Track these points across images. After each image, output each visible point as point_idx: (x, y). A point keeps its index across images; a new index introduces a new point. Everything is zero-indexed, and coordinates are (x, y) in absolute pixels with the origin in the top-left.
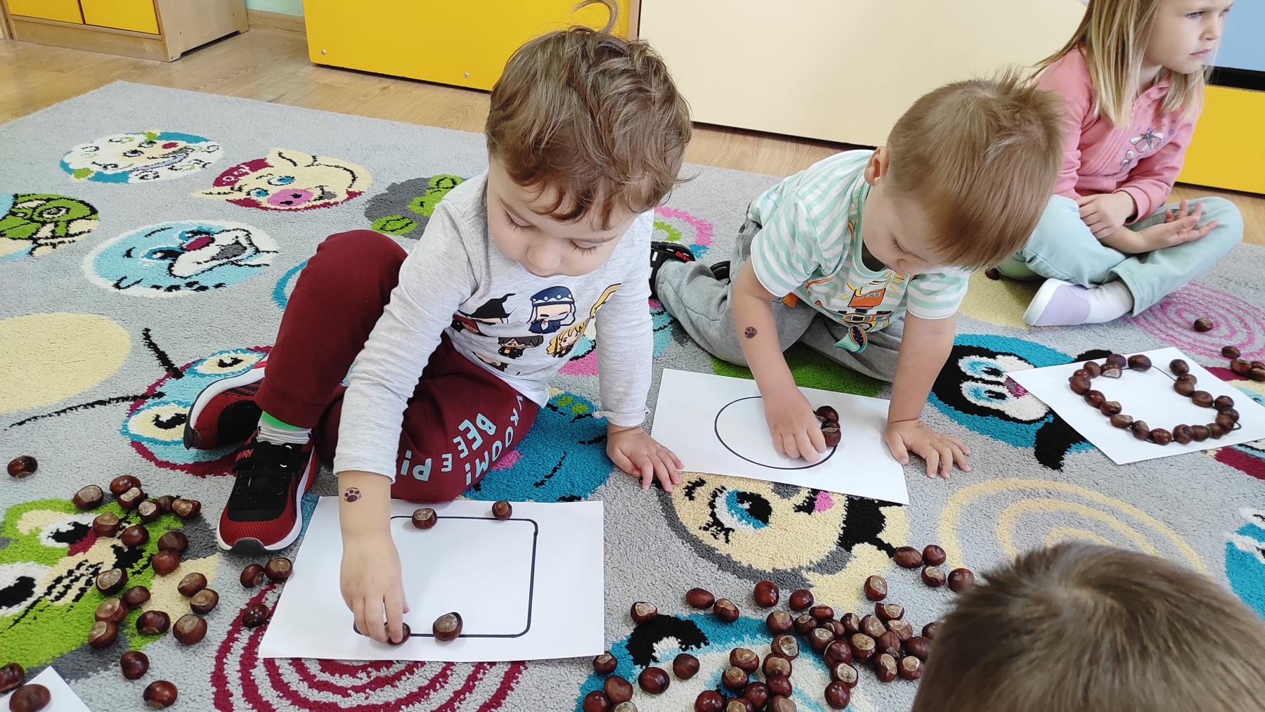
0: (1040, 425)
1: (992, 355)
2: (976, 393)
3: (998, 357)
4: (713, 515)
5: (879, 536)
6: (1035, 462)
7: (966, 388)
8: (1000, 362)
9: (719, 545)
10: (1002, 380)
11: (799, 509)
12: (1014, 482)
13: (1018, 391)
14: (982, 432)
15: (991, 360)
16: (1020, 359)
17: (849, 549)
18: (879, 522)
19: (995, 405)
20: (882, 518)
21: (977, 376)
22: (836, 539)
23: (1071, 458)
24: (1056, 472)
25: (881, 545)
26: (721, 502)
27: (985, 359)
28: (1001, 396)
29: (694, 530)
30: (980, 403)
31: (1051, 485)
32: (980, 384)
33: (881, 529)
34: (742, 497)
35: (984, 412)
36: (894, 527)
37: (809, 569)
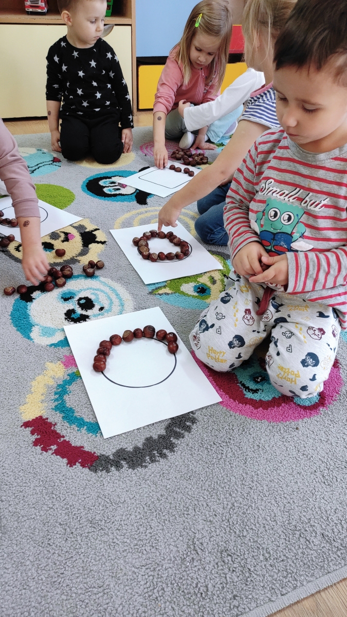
0: (135, 194)
1: (110, 178)
2: (110, 190)
5: (96, 240)
6: (138, 205)
7: (105, 190)
8: (113, 179)
10: (117, 184)
11: (63, 241)
12: (134, 212)
13: (124, 186)
14: (117, 201)
15: (110, 179)
16: (120, 176)
17: (88, 247)
18: (95, 236)
19: (118, 192)
20: (95, 235)
21: (107, 186)
22: (81, 245)
23: (149, 200)
24: (146, 205)
25: (98, 242)
27: (108, 180)
28: (118, 189)
30: (113, 193)
31: (146, 209)
32: (110, 188)
33: (96, 238)
35: (115, 195)
36: (100, 236)
37: (76, 257)
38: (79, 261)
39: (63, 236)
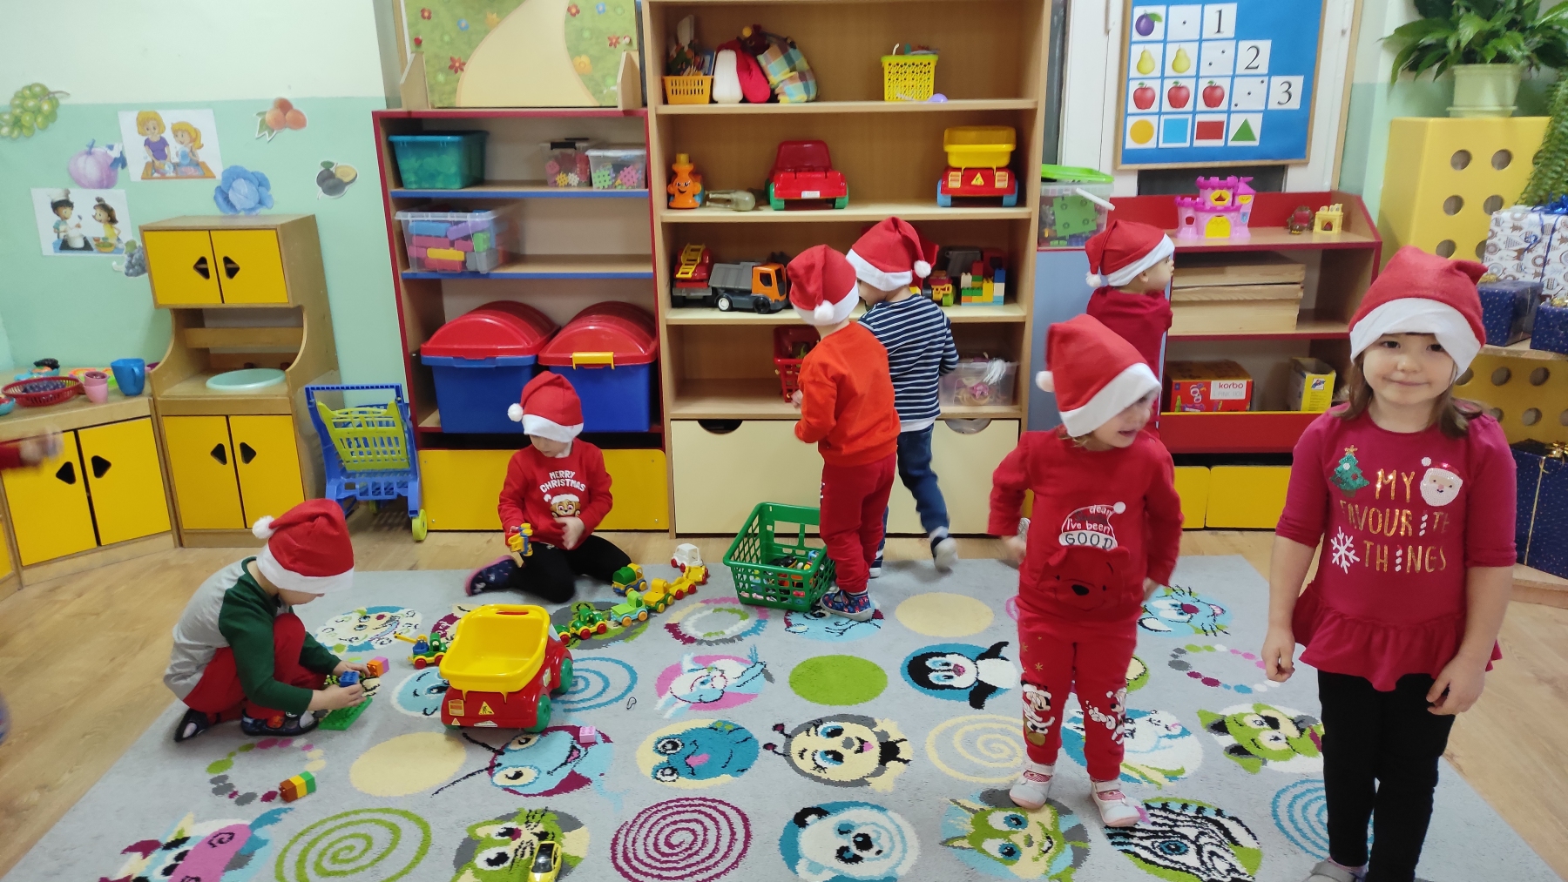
0: (972, 689)
1: (944, 655)
2: (938, 678)
3: (948, 656)
4: (816, 763)
5: (898, 756)
6: (970, 707)
7: (932, 677)
8: (949, 658)
9: (823, 775)
10: (951, 667)
11: (857, 752)
12: (960, 720)
13: (959, 672)
14: (943, 698)
15: (944, 658)
16: (959, 655)
17: (884, 765)
18: (897, 750)
19: (948, 682)
21: (937, 669)
22: (878, 762)
23: (989, 702)
24: (981, 710)
25: (899, 760)
26: (817, 757)
27: (940, 658)
28: (952, 677)
29: (808, 771)
30: (940, 683)
32: (940, 673)
33: (898, 753)
34: (827, 753)
35: (943, 687)
36: (905, 751)
37: (867, 777)
38: (868, 784)
39: (857, 744)
